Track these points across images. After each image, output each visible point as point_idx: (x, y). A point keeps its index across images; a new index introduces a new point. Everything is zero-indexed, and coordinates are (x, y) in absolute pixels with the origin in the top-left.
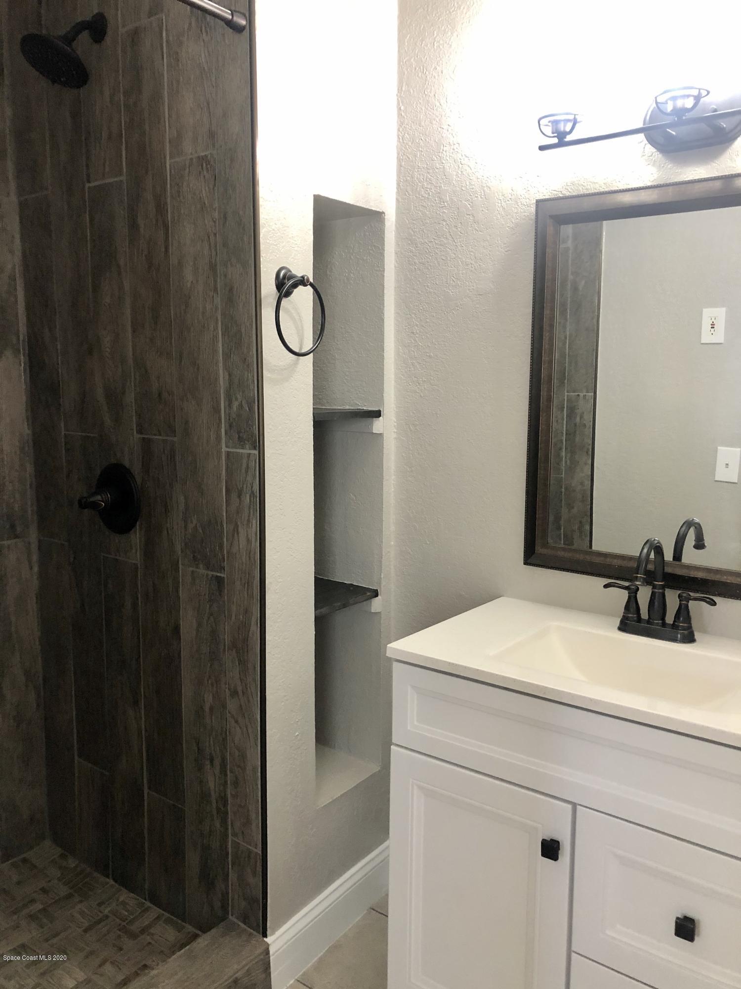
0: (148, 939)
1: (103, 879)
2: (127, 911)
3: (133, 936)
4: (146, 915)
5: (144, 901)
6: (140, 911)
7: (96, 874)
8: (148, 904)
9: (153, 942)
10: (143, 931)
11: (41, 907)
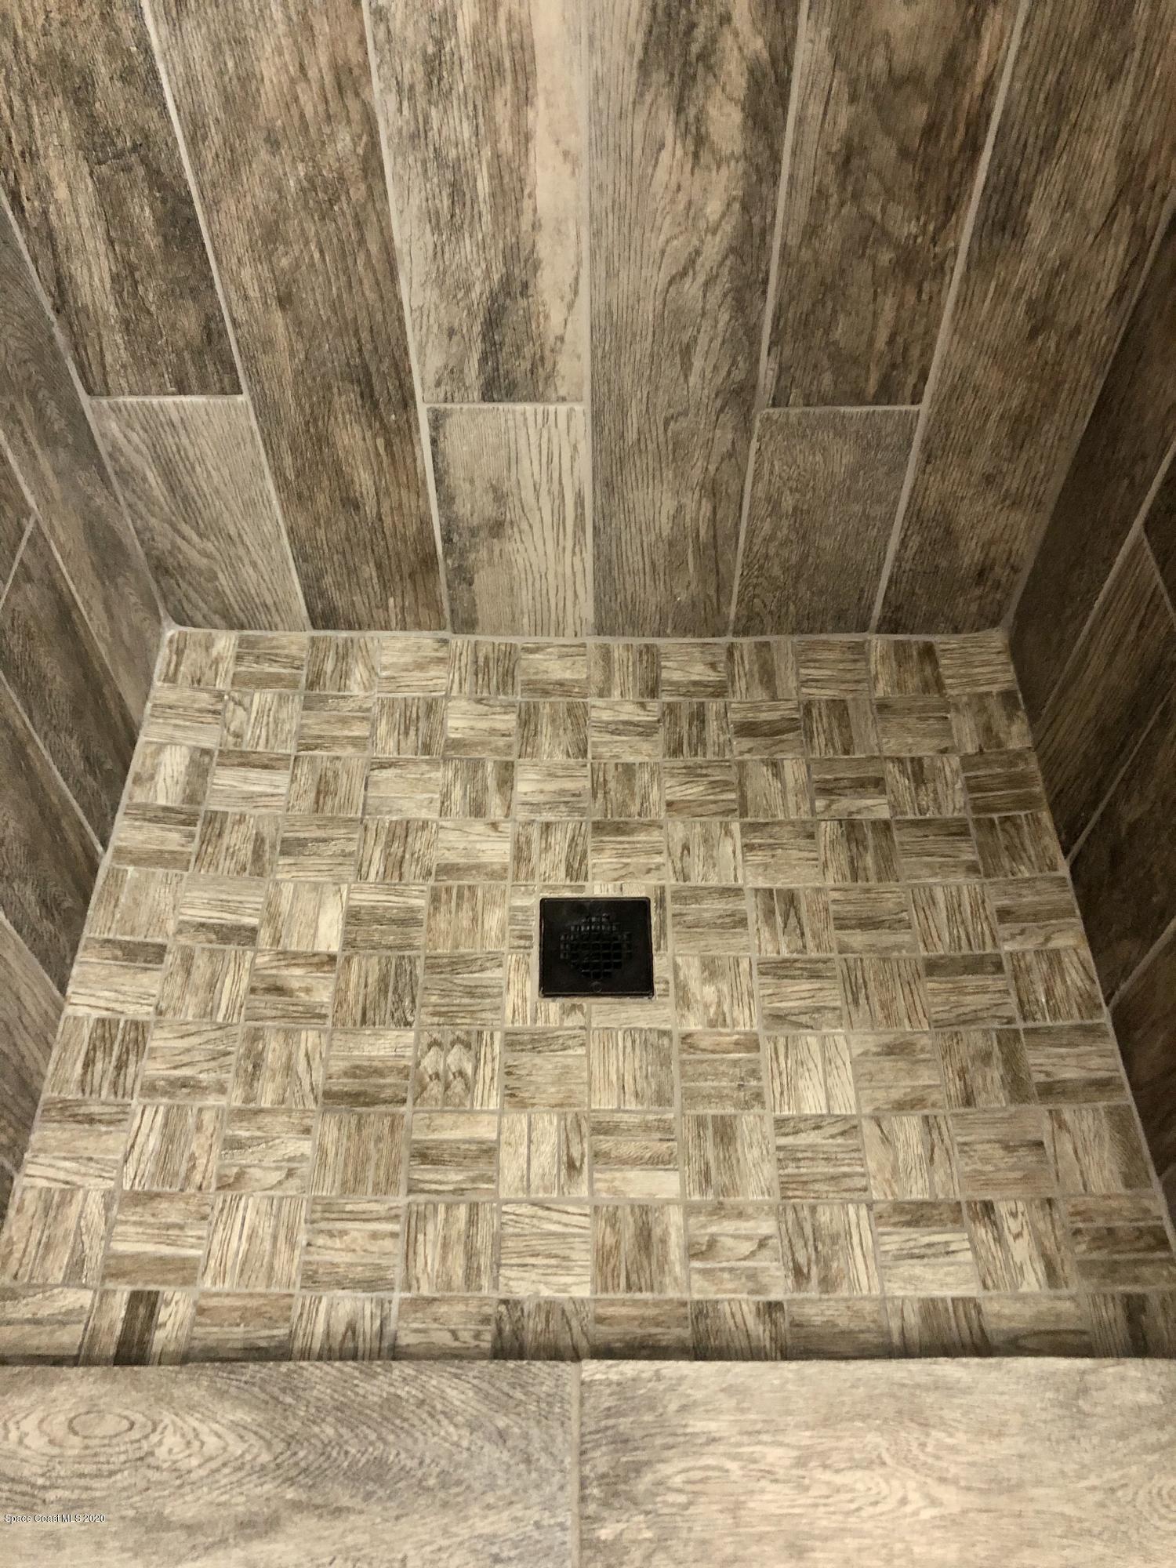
0: (1045, 1129)
1: (1052, 843)
2: (1049, 993)
3: (1017, 1087)
4: (1082, 1049)
5: (1101, 999)
6: (1077, 1021)
7: (1045, 816)
8: (1105, 1018)
9: (1050, 1151)
10: (1050, 1090)
11: (885, 814)
